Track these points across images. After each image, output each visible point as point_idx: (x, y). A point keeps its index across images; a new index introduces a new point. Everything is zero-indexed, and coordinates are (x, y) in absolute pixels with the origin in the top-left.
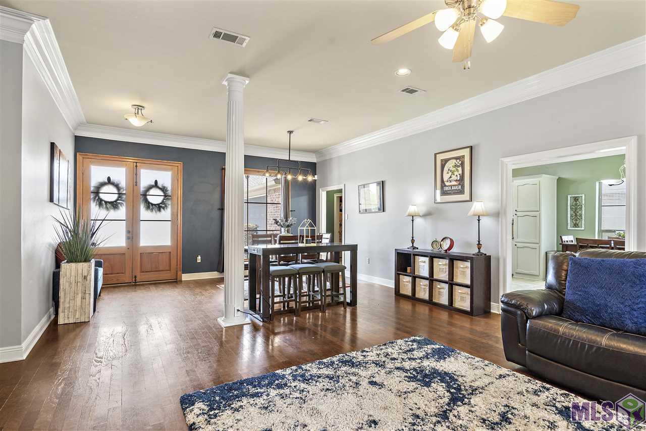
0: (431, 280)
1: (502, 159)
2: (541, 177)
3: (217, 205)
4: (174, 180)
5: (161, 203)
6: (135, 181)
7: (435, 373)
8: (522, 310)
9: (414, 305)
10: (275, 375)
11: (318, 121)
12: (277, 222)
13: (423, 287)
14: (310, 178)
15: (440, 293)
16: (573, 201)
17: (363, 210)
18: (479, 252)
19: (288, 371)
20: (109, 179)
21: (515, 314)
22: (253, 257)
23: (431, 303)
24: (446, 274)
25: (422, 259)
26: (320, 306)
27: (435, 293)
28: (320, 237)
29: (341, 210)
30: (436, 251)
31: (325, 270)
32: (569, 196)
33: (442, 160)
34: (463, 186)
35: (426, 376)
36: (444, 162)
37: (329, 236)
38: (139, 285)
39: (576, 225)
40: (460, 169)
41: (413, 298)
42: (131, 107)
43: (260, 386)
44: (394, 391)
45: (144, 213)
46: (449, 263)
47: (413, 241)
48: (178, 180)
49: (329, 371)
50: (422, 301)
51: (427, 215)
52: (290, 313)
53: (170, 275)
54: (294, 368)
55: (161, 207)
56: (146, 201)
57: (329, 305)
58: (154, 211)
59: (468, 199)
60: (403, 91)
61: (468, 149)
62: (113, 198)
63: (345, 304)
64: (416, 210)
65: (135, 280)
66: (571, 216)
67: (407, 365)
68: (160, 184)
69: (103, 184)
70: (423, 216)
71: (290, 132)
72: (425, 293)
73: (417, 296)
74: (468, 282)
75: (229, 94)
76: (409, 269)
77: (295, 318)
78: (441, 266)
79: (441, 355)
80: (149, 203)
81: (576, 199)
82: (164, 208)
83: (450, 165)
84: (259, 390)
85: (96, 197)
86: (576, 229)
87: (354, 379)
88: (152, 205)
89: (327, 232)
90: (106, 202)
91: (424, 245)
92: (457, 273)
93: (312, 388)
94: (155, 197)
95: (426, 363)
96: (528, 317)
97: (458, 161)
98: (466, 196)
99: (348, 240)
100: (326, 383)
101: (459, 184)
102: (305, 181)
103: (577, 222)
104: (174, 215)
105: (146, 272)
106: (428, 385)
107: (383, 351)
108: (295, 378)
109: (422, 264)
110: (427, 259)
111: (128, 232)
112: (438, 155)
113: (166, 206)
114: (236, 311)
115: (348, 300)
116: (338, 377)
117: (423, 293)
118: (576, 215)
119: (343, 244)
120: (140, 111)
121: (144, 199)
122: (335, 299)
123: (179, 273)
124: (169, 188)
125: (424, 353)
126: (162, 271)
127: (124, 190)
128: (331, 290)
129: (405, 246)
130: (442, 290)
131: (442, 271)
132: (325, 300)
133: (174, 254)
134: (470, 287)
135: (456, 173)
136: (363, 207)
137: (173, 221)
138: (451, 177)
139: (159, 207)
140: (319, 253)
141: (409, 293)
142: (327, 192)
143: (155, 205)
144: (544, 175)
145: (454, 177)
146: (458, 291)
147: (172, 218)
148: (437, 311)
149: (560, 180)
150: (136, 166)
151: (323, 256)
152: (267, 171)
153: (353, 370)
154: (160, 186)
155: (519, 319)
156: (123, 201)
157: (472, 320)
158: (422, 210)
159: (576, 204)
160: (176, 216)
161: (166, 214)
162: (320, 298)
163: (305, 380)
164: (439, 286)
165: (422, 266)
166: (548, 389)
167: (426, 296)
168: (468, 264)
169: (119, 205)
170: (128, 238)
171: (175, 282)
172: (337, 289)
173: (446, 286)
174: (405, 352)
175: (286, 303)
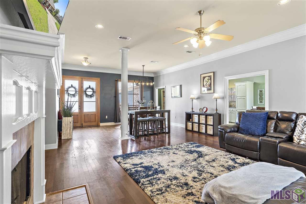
0: (199, 124)
1: (225, 77)
2: (246, 82)
3: (113, 95)
4: (97, 85)
5: (92, 95)
6: (82, 86)
7: (195, 151)
8: (224, 130)
9: (193, 133)
10: (142, 151)
11: (155, 62)
12: (138, 102)
13: (196, 126)
14: (151, 84)
15: (202, 128)
16: (260, 92)
17: (174, 96)
18: (217, 112)
19: (146, 151)
20: (72, 85)
21: (222, 132)
22: (131, 115)
23: (199, 132)
24: (204, 121)
25: (195, 115)
26: (156, 133)
27: (200, 128)
28: (156, 108)
29: (164, 97)
30: (201, 112)
31: (158, 119)
32: (258, 90)
33: (203, 77)
34: (211, 87)
35: (192, 152)
36: (204, 78)
37: (159, 107)
38: (84, 127)
39: (261, 102)
40: (210, 80)
41: (192, 131)
42: (83, 58)
43: (137, 154)
44: (181, 155)
45: (85, 99)
46: (205, 116)
47: (192, 109)
48: (98, 85)
49: (160, 151)
50: (196, 132)
51: (198, 98)
52: (145, 136)
53: (95, 123)
54: (148, 150)
55: (92, 96)
56: (86, 94)
57: (160, 133)
58: (89, 98)
59: (213, 92)
60: (187, 52)
61: (213, 73)
62: (73, 93)
63: (166, 133)
64: (194, 97)
65: (82, 125)
66: (259, 98)
67: (186, 149)
68: (91, 87)
69: (70, 87)
70: (196, 99)
71: (143, 66)
72: (197, 129)
73: (194, 130)
74: (212, 124)
75: (122, 55)
76: (191, 119)
77: (147, 137)
78: (203, 118)
79: (198, 147)
80: (87, 95)
81: (261, 91)
82: (93, 97)
83: (206, 79)
84: (138, 155)
85: (67, 92)
86: (261, 103)
87: (168, 152)
88: (88, 95)
89: (159, 106)
90: (71, 95)
91: (197, 111)
92: (208, 120)
93: (154, 154)
94: (89, 92)
95: (192, 149)
96: (226, 132)
97: (209, 77)
98: (212, 91)
99: (167, 109)
100: (159, 153)
101: (210, 87)
102: (149, 85)
103: (262, 101)
104: (97, 99)
105: (86, 122)
106: (192, 154)
107: (178, 146)
108: (149, 152)
109: (195, 117)
110: (197, 116)
111: (79, 106)
112: (202, 75)
113: (94, 96)
114: (125, 134)
115: (167, 132)
116: (163, 152)
117: (196, 129)
118: (261, 98)
119: (165, 110)
120: (86, 59)
121: (85, 93)
122: (162, 131)
123: (99, 123)
124: (95, 89)
125: (193, 146)
126: (92, 122)
127: (77, 90)
128: (160, 127)
129: (190, 111)
130: (203, 127)
131: (203, 120)
132: (158, 131)
133: (97, 115)
134: (213, 125)
135: (208, 82)
136: (173, 95)
137: (96, 102)
138: (206, 84)
139: (91, 96)
140: (155, 114)
141: (191, 129)
142: (158, 89)
143: (89, 95)
144: (248, 82)
145: (208, 84)
146: (209, 127)
147: (96, 100)
148: (201, 135)
149: (255, 83)
150: (82, 80)
151: (157, 115)
152: (135, 81)
153: (168, 150)
154: (91, 88)
155: (224, 133)
156: (77, 94)
157: (213, 138)
158: (196, 97)
159: (261, 93)
160: (97, 100)
161: (94, 99)
162: (156, 130)
163: (152, 152)
164: (202, 126)
165: (196, 118)
166: (230, 155)
167: (197, 130)
168: (212, 117)
169: (76, 96)
170: (79, 109)
171: (98, 126)
172: (163, 128)
173: (204, 126)
174: (186, 146)
175: (143, 132)
